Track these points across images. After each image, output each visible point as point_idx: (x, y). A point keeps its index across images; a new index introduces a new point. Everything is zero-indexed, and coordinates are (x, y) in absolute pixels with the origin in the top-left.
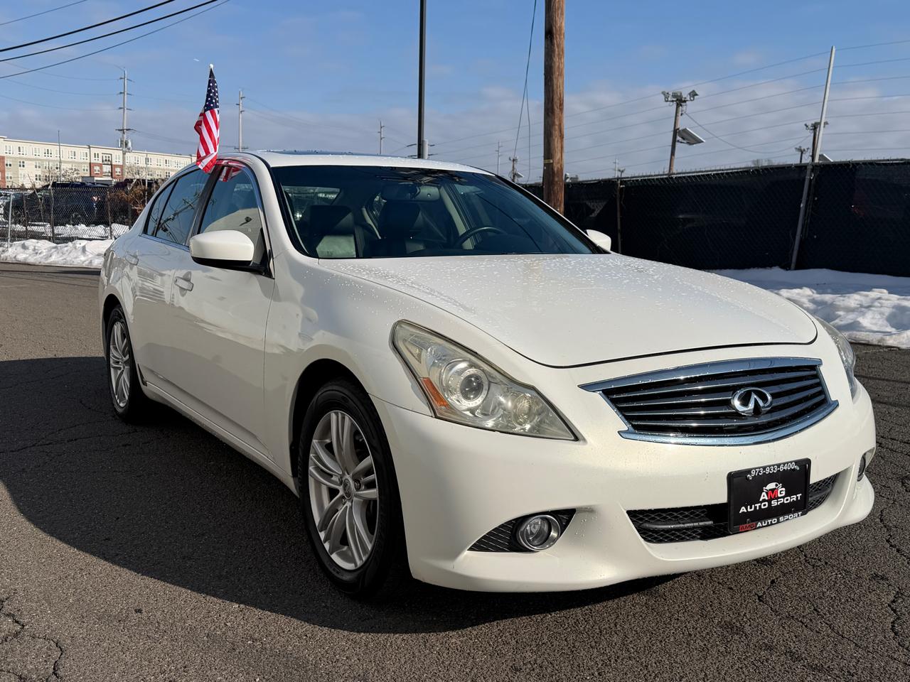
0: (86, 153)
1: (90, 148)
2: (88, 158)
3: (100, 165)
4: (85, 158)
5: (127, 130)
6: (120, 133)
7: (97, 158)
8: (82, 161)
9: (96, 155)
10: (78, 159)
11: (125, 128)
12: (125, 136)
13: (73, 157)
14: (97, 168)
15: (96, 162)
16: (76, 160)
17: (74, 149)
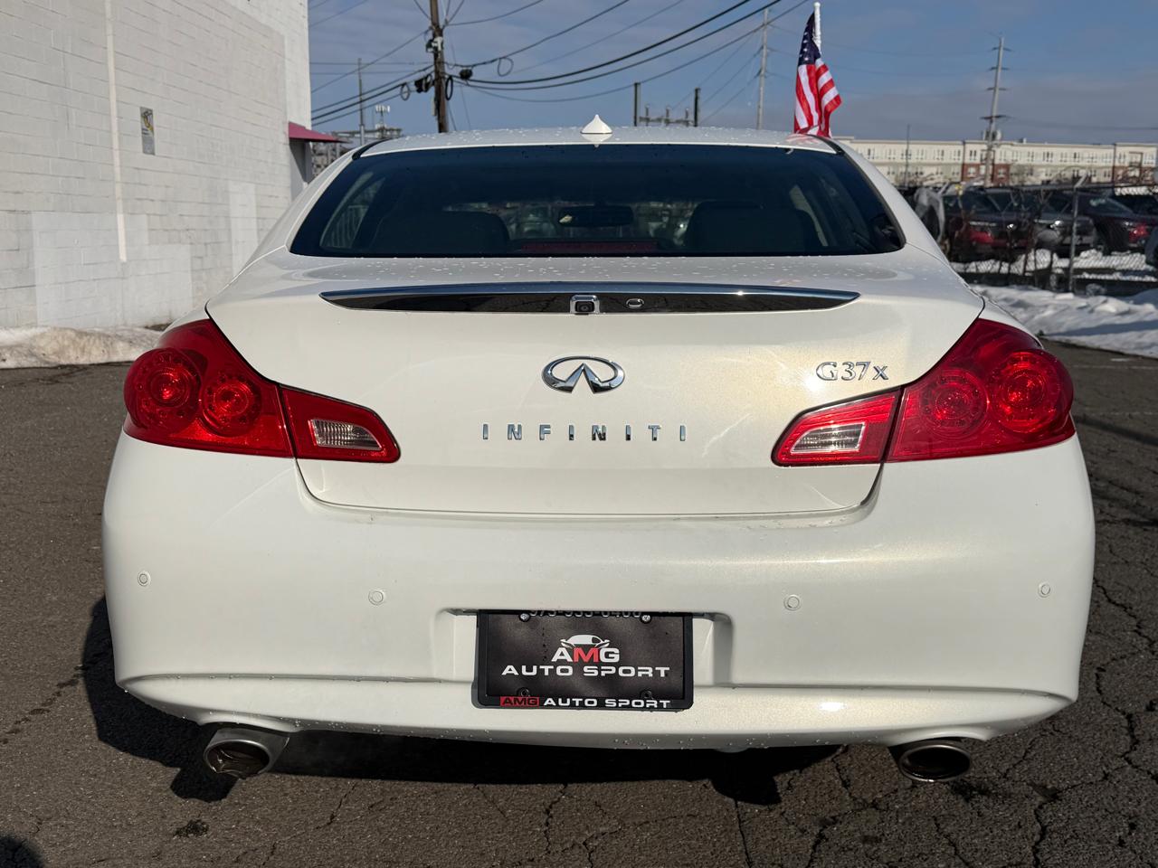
0: (959, 152)
1: (964, 143)
2: (961, 157)
3: (977, 166)
4: (957, 157)
5: (998, 117)
6: (987, 122)
7: (973, 157)
8: (953, 161)
9: (973, 153)
10: (946, 161)
11: (995, 114)
12: (993, 125)
13: (940, 157)
14: (972, 170)
15: (973, 161)
16: (945, 161)
17: (941, 147)
